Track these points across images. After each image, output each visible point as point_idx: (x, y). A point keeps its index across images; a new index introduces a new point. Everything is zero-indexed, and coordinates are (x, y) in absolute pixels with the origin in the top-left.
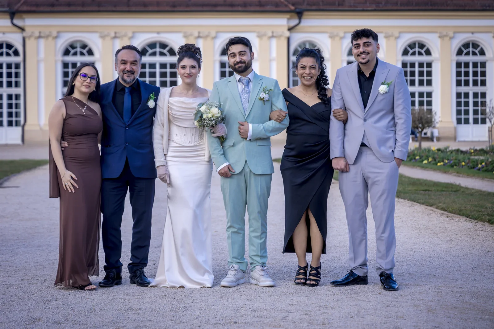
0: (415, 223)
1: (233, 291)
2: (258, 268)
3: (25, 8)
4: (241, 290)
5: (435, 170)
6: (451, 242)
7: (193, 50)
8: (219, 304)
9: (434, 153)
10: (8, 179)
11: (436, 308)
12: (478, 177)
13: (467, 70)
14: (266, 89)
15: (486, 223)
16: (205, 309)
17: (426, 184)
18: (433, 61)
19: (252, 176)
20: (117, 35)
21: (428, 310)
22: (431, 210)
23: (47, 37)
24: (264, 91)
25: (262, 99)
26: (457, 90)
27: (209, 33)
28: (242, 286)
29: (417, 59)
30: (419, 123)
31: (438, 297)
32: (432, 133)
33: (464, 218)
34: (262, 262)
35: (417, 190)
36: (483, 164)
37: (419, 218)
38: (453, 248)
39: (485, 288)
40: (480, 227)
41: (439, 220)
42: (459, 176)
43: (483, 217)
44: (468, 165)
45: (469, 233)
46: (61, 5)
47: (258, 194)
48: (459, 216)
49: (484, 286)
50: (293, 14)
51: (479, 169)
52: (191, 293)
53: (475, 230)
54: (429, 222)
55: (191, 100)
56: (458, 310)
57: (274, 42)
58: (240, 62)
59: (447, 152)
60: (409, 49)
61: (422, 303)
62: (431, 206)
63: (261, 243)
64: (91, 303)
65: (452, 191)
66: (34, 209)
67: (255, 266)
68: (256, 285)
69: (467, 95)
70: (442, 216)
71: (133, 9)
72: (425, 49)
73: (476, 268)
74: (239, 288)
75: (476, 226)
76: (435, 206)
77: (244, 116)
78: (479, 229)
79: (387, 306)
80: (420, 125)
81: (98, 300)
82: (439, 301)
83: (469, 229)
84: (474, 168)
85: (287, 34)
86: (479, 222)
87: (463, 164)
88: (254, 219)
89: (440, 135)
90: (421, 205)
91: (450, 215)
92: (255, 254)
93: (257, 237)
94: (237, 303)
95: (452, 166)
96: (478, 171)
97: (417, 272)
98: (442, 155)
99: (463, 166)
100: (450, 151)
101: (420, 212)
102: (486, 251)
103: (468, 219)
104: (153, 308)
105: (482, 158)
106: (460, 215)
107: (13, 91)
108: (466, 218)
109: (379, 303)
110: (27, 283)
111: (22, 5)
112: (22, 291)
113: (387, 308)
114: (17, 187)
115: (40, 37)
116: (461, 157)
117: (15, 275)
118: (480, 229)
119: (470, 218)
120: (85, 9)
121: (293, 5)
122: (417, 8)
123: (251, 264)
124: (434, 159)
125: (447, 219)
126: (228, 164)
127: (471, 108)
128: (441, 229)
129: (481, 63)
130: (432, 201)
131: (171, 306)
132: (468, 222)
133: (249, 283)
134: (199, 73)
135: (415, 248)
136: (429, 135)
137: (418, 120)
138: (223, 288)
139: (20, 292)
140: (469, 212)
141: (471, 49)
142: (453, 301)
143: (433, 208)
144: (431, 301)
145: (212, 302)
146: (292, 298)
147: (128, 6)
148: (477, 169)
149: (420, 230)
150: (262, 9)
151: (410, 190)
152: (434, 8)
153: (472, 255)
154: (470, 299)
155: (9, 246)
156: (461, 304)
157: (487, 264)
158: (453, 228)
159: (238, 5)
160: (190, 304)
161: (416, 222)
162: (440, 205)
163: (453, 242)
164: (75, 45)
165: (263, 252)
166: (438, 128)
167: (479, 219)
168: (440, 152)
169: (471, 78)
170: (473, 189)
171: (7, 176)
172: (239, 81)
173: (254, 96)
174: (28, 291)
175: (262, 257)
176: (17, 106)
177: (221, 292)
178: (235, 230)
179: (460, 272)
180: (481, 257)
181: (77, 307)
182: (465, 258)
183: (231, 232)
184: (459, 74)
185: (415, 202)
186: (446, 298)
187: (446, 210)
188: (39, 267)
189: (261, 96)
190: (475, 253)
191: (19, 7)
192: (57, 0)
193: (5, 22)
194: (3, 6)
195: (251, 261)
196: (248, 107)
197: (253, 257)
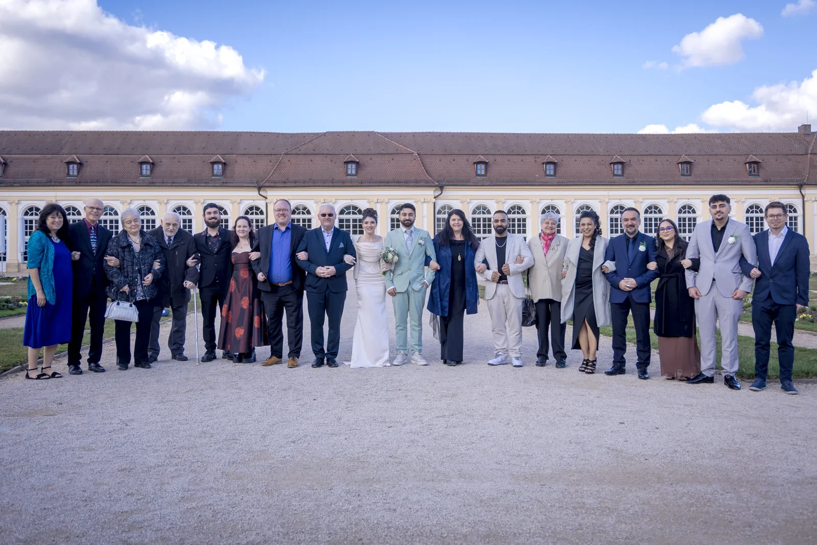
2: (417, 353)
3: (267, 184)
7: (372, 212)
14: (422, 237)
18: (527, 217)
24: (421, 239)
25: (420, 244)
27: (384, 200)
29: (516, 216)
34: (419, 349)
50: (437, 188)
55: (372, 244)
57: (425, 205)
58: (407, 220)
60: (511, 210)
67: (415, 352)
68: (415, 364)
71: (336, 185)
72: (521, 210)
77: (409, 255)
85: (434, 200)
92: (414, 343)
111: (265, 182)
121: (437, 182)
122: (516, 184)
126: (394, 287)
147: (333, 182)
150: (417, 185)
152: (527, 184)
159: (402, 182)
164: (299, 208)
165: (420, 342)
172: (404, 232)
173: (415, 242)
175: (419, 345)
178: (401, 328)
183: (399, 329)
189: (419, 242)
191: (264, 184)
192: (288, 179)
193: (254, 193)
194: (252, 183)
195: (412, 349)
196: (411, 249)
197: (414, 346)
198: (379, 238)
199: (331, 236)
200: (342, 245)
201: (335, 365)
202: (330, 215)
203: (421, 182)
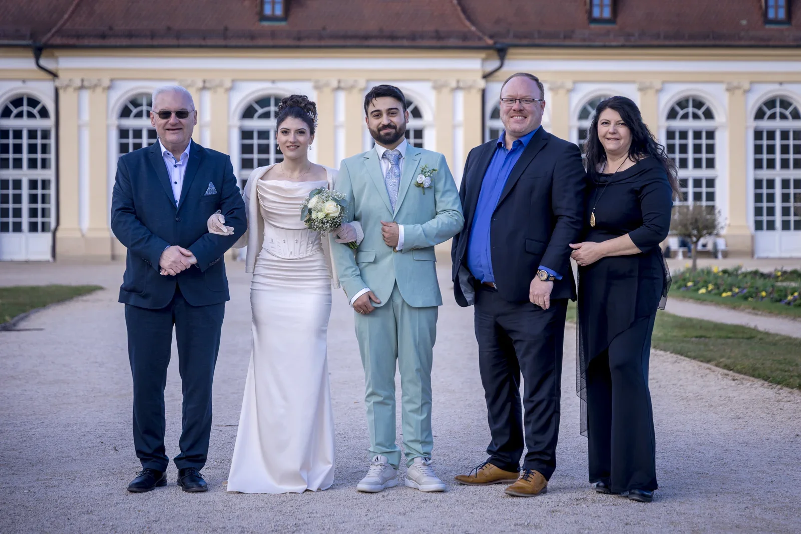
0: (680, 389)
1: (378, 499)
2: (419, 461)
3: (58, 41)
4: (390, 497)
5: (717, 304)
6: (737, 420)
7: (303, 105)
8: (353, 521)
9: (716, 276)
10: (26, 317)
11: (707, 526)
12: (787, 316)
13: (771, 142)
14: (426, 168)
15: (795, 389)
16: (329, 529)
17: (701, 327)
18: (716, 128)
19: (406, 310)
20: (207, 85)
21: (693, 531)
22: (708, 368)
23: (94, 87)
24: (423, 172)
25: (419, 185)
26: (755, 174)
27: (356, 81)
28: (392, 492)
29: (690, 125)
30: (693, 229)
31: (710, 509)
32: (715, 245)
33: (761, 382)
34: (424, 452)
35: (685, 337)
36: (796, 294)
37: (687, 382)
38: (739, 430)
39: (788, 494)
40: (786, 397)
41: (720, 384)
42: (756, 314)
43: (791, 380)
44: (771, 296)
45: (768, 405)
46: (116, 36)
47: (415, 340)
48: (752, 379)
49: (787, 492)
50: (491, 52)
51: (789, 303)
52: (308, 503)
53: (777, 401)
54: (702, 387)
55: (296, 185)
56: (741, 530)
57: (460, 96)
58: (388, 126)
59: (737, 275)
60: (678, 109)
61: (683, 518)
62: (708, 361)
63: (422, 421)
64: (144, 517)
65: (743, 338)
66: (64, 365)
67: (413, 459)
68: (415, 489)
69: (771, 184)
70: (725, 379)
71: (233, 42)
72: (703, 109)
73: (774, 463)
74: (387, 494)
75: (779, 394)
76: (714, 363)
77: (392, 212)
78: (783, 400)
79: (626, 524)
80: (695, 232)
81: (156, 513)
82: (711, 516)
83: (767, 400)
84: (780, 301)
85: (482, 84)
86: (785, 389)
87: (764, 294)
88: (410, 381)
89: (729, 249)
90: (693, 361)
91: (737, 376)
92: (412, 438)
93: (414, 411)
94: (381, 519)
95: (746, 298)
96: (787, 307)
97: (677, 469)
98: (730, 280)
99: (763, 298)
100: (743, 273)
101: (689, 371)
102: (792, 436)
103: (766, 384)
104: (245, 526)
105: (793, 284)
106: (753, 376)
107: (39, 174)
108: (763, 382)
109: (613, 519)
110: (42, 485)
111: (53, 35)
112: (34, 499)
113: (626, 526)
114: (41, 330)
115: (82, 87)
116: (760, 282)
117: (24, 473)
118: (785, 399)
119: (771, 382)
120: (155, 43)
121: (491, 37)
122: (691, 43)
123: (407, 455)
124: (717, 286)
125: (733, 383)
126: (367, 290)
127: (778, 204)
128: (722, 398)
129: (794, 132)
130: (708, 354)
131: (274, 524)
132: (766, 388)
133: (404, 486)
134: (311, 144)
135: (678, 431)
136: (710, 247)
137: (691, 224)
138: (360, 493)
139: (31, 499)
140: (768, 372)
141: (778, 110)
142: (734, 516)
143: (711, 364)
144: (698, 516)
145: (341, 517)
146: (472, 511)
147: (225, 37)
148: (786, 303)
149: (687, 401)
150: (439, 43)
151: (675, 336)
152: (718, 43)
153: (770, 440)
154: (762, 513)
155: (19, 425)
156: (748, 520)
157: (794, 456)
158: (742, 397)
159: (403, 38)
160: (304, 521)
161: (682, 387)
162: (721, 360)
163: (740, 420)
164: (139, 101)
165: (425, 435)
166: (724, 237)
167: (784, 383)
168: (726, 275)
169: (778, 156)
170: (777, 335)
171: (24, 311)
172: (383, 157)
173: (407, 180)
174: (44, 498)
175: (424, 443)
176: (45, 199)
177: (358, 500)
178: (380, 399)
179: (749, 469)
180: (784, 445)
181: (121, 525)
182: (759, 446)
183: (374, 403)
184: (758, 149)
185: (682, 355)
186: (723, 512)
187: (732, 368)
188: (64, 459)
189: (418, 180)
190: (775, 439)
191: (49, 39)
192: (111, 28)
193: (25, 63)
194: (22, 37)
195: (407, 451)
196: (398, 199)
197: (410, 444)
198: (316, 171)
199: (184, 169)
200: (211, 189)
201: (200, 486)
202: (182, 114)
203: (448, 36)
